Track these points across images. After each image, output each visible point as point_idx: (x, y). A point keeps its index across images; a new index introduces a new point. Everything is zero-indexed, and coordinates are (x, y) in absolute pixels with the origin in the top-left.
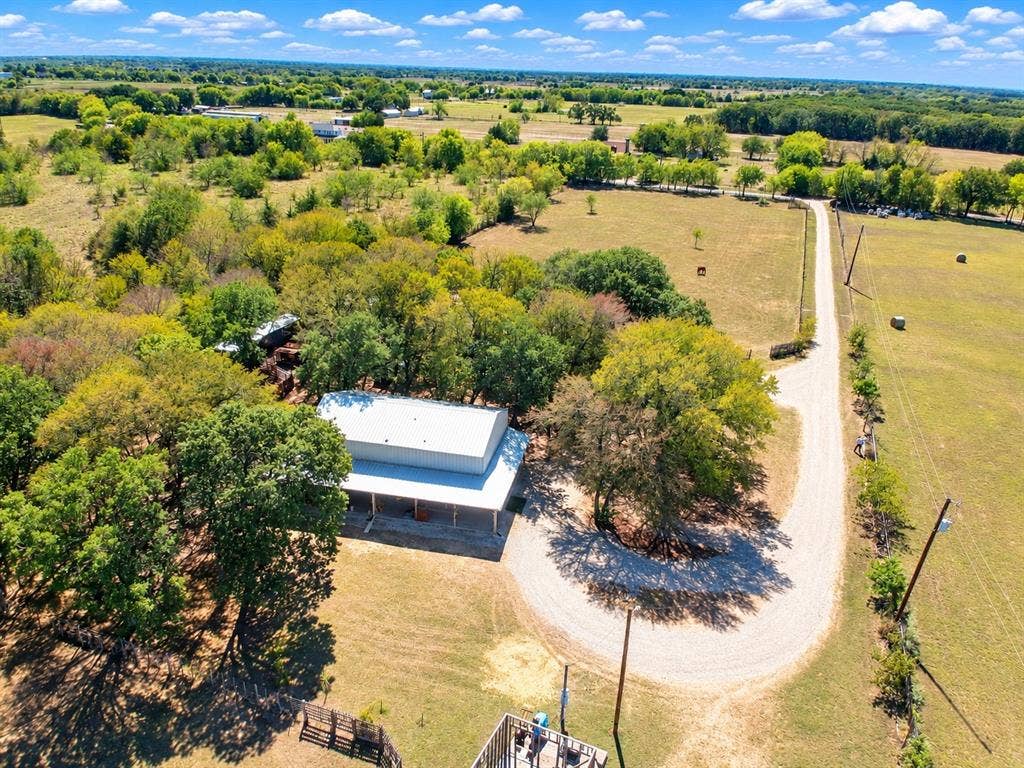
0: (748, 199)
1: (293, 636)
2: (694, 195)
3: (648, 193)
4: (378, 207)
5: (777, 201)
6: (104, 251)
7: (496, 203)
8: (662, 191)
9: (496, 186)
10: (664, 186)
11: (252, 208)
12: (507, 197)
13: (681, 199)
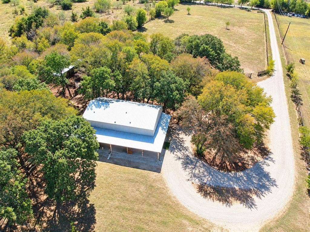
0: (243, 8)
1: (79, 210)
2: (224, 7)
3: (208, 6)
4: (113, 12)
5: (254, 9)
6: (14, 33)
7: (154, 11)
8: (213, 5)
9: (154, 4)
10: (213, 4)
11: (68, 14)
12: (158, 9)
13: (220, 8)
